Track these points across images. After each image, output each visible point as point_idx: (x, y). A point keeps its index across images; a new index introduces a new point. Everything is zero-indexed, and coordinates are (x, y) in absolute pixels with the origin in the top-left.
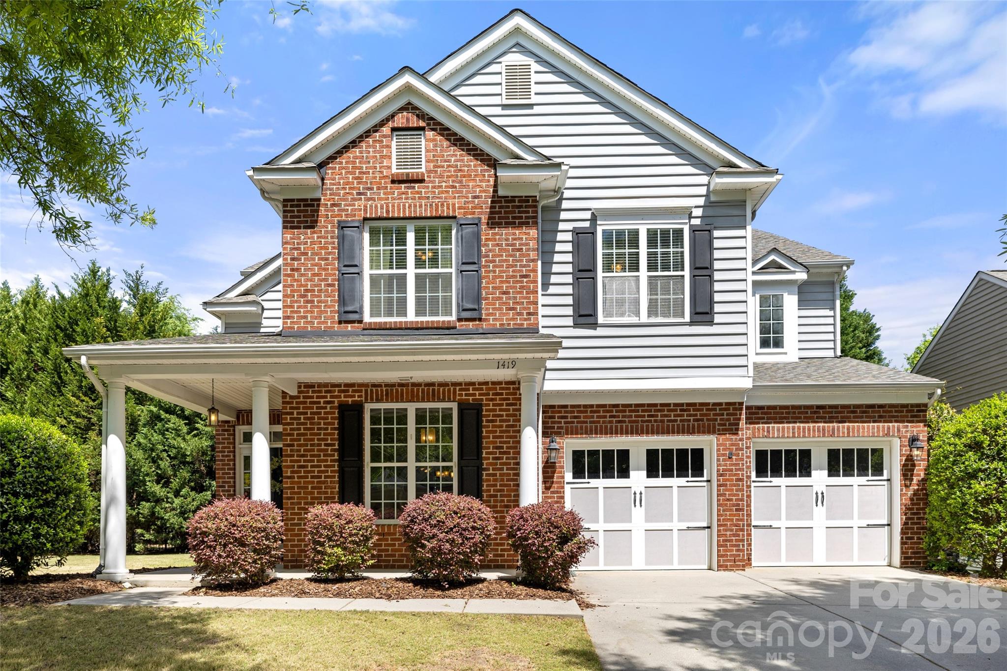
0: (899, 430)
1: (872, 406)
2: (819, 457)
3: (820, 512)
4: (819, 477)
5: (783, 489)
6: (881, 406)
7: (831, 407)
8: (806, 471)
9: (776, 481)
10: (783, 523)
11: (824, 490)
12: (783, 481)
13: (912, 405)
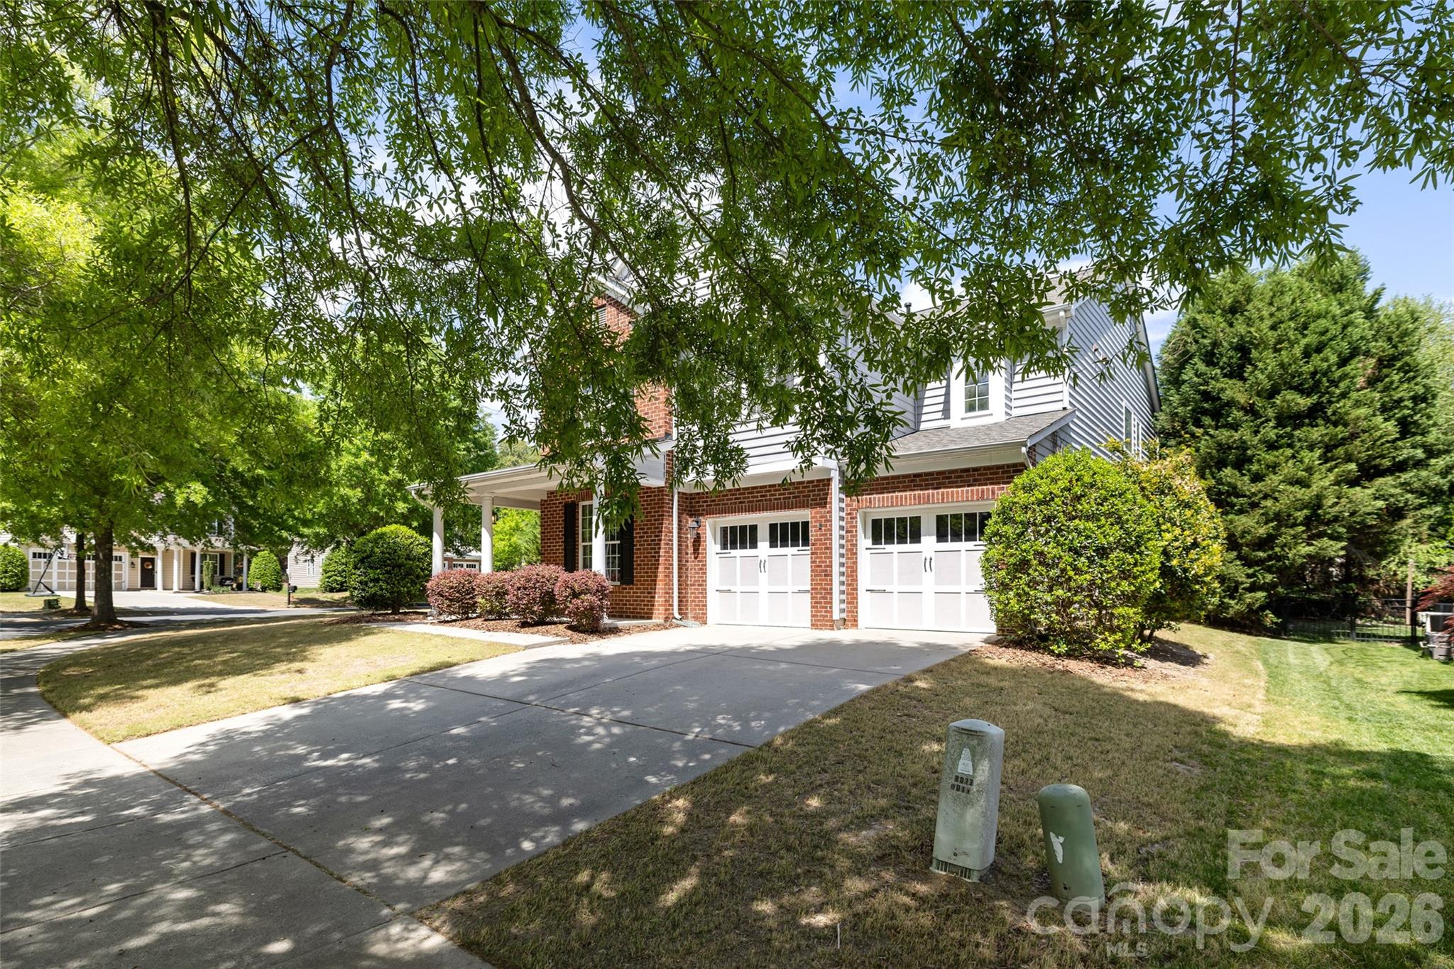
0: (993, 493)
1: (967, 470)
2: (928, 525)
3: (929, 577)
4: (929, 542)
5: (895, 555)
6: (975, 469)
7: (927, 474)
8: (916, 538)
9: (889, 548)
10: (895, 587)
11: (933, 555)
12: (895, 548)
13: (1008, 466)
